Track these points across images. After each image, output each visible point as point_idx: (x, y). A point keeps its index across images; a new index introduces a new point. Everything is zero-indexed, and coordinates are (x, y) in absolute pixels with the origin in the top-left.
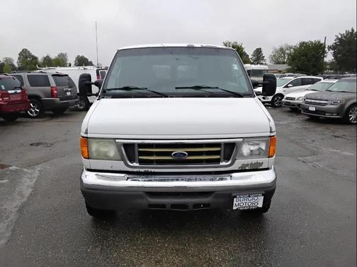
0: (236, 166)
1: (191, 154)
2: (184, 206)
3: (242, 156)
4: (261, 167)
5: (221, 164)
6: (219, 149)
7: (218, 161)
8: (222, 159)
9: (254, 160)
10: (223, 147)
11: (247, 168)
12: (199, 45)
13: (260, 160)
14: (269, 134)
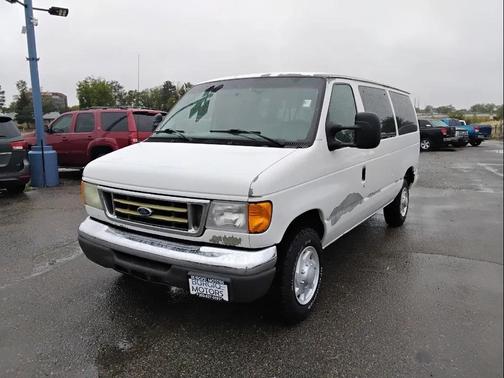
0: (206, 237)
1: (156, 212)
2: (142, 274)
3: (213, 225)
4: (239, 246)
5: (190, 231)
6: (184, 210)
7: (185, 227)
8: (191, 225)
9: (228, 234)
10: (189, 208)
11: (220, 243)
12: (276, 74)
13: (237, 235)
14: (246, 199)
